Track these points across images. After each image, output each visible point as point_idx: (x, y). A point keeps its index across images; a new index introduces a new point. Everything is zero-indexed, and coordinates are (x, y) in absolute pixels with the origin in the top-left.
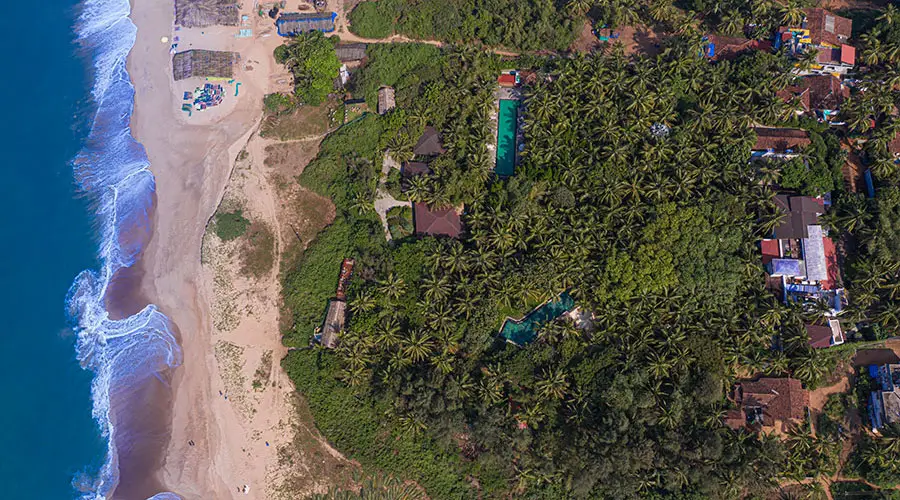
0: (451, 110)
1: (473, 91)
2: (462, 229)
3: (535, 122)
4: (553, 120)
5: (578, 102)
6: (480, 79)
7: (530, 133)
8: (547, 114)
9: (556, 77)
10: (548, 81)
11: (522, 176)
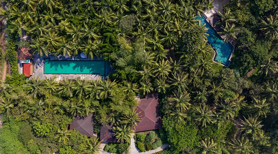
0: (58, 113)
1: (41, 97)
2: (152, 97)
3: (64, 47)
4: (62, 33)
5: (45, 14)
6: (30, 93)
7: (73, 51)
8: (56, 38)
9: (24, 32)
10: (28, 39)
11: (113, 56)
